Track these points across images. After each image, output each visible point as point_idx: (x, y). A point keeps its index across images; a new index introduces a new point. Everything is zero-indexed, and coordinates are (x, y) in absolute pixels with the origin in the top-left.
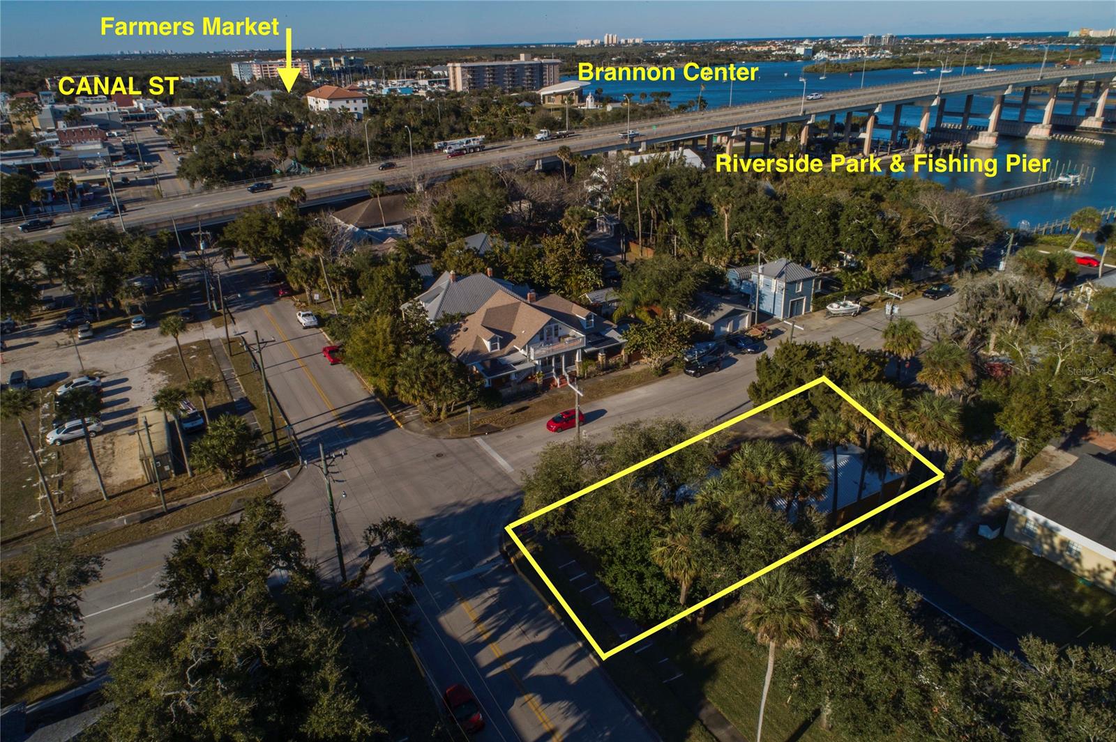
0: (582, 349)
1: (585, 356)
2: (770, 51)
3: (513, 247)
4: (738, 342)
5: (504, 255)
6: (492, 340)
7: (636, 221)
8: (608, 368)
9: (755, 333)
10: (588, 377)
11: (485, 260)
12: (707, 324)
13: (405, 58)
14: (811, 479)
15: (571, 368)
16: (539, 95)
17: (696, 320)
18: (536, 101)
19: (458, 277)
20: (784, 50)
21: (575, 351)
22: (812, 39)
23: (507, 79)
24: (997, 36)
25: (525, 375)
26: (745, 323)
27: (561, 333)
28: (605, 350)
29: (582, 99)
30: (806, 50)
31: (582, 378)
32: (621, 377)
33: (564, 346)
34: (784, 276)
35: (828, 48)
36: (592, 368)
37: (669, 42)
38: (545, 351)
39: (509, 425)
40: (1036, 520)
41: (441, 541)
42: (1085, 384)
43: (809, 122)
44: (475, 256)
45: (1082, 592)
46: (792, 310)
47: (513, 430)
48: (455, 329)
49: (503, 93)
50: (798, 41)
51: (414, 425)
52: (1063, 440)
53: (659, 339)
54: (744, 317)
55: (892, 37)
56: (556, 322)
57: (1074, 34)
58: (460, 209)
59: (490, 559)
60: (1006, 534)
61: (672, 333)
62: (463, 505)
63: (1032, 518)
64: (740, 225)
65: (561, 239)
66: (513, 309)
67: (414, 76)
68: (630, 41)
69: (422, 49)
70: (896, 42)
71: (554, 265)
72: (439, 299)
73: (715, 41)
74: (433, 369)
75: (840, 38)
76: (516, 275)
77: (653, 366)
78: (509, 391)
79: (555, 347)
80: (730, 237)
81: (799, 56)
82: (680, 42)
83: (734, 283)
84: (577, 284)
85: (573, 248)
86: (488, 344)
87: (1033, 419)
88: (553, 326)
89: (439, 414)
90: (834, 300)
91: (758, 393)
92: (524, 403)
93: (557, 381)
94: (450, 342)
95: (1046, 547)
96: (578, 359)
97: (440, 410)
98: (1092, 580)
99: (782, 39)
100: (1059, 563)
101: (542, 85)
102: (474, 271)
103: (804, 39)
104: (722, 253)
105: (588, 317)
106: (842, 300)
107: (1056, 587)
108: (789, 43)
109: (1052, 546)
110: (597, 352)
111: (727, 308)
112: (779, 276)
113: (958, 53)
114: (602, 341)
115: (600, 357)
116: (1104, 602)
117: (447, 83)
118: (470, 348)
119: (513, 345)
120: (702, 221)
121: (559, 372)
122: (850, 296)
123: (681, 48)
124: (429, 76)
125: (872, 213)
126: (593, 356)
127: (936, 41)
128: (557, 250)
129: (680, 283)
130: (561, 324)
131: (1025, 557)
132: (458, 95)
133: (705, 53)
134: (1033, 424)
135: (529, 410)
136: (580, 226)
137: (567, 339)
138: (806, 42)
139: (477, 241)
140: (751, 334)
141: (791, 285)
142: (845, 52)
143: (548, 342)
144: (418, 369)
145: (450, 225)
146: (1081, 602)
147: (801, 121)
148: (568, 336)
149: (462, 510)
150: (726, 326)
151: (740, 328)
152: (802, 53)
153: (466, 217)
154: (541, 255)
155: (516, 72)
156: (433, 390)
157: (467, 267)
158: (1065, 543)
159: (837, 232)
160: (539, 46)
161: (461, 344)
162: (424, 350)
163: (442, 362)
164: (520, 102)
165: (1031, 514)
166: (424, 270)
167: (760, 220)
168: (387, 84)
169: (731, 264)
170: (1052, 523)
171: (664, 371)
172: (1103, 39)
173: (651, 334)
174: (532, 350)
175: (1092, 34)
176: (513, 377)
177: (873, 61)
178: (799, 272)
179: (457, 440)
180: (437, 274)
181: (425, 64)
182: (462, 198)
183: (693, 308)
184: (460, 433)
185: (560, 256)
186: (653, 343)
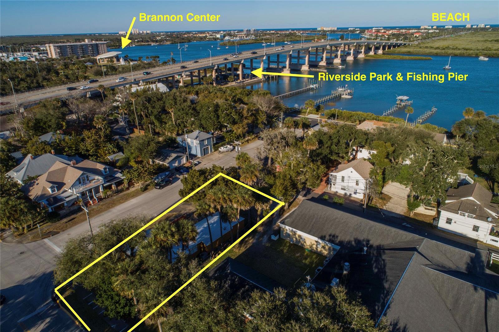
0: (103, 185)
1: (105, 188)
2: (206, 36)
3: (67, 138)
4: (180, 170)
5: (62, 143)
6: (51, 188)
7: (135, 118)
8: (118, 192)
9: (188, 165)
10: (108, 197)
11: (51, 146)
12: (166, 164)
13: (26, 41)
14: (188, 234)
15: (98, 195)
16: (96, 59)
17: (161, 163)
18: (94, 62)
19: (35, 156)
20: (212, 35)
21: (99, 186)
22: (224, 31)
23: (80, 51)
24: (293, 30)
25: (73, 202)
26: (184, 161)
27: (90, 179)
28: (115, 183)
29: (118, 60)
30: (221, 36)
31: (105, 198)
32: (125, 195)
33: (92, 185)
34: (198, 138)
35: (230, 35)
36: (109, 193)
37: (163, 32)
38: (82, 189)
39: (63, 229)
40: (289, 229)
41: (18, 300)
42: (302, 171)
43: (215, 68)
44: (46, 145)
45: (307, 254)
46: (205, 152)
47: (65, 231)
48: (32, 185)
49: (78, 58)
50: (218, 32)
51: (9, 239)
52: (304, 192)
53: (139, 175)
54: (183, 158)
55: (255, 30)
56: (85, 174)
57: (319, 29)
58: (38, 121)
59: (45, 303)
60: (281, 237)
61: (146, 171)
62: (34, 277)
63: (288, 229)
64: (179, 117)
65: (93, 131)
66: (64, 171)
67: (29, 51)
68: (145, 32)
69: (37, 36)
70: (257, 32)
71: (91, 144)
72: (24, 169)
73: (183, 32)
74: (14, 209)
75: (235, 30)
76: (70, 151)
77: (140, 187)
78: (64, 211)
79: (87, 186)
80: (176, 123)
81: (218, 38)
82: (168, 32)
83: (181, 143)
84: (104, 152)
85: (100, 135)
86: (50, 190)
87: (283, 189)
88: (85, 176)
89: (24, 231)
90: (222, 146)
91: (183, 194)
92: (73, 217)
93: (91, 202)
94: (29, 191)
95: (294, 239)
96: (101, 190)
97: (23, 228)
98: (310, 249)
99: (212, 31)
100: (300, 244)
101: (98, 54)
102: (46, 152)
103: (220, 31)
104: (172, 130)
105: (105, 169)
106: (225, 145)
107: (299, 254)
108: (215, 33)
109: (296, 238)
110: (112, 184)
111: (174, 155)
112: (196, 138)
113: (279, 37)
114: (114, 179)
115: (114, 187)
116: (314, 256)
117: (47, 53)
118: (40, 193)
119: (65, 188)
120: (163, 116)
121: (92, 198)
122: (229, 143)
123: (168, 35)
124: (38, 50)
125: (231, 108)
126: (110, 187)
127: (272, 32)
128: (92, 137)
129: (149, 147)
130: (89, 174)
131: (288, 244)
132: (53, 60)
133: (178, 37)
134: (284, 191)
135: (75, 220)
136: (102, 124)
137: (93, 181)
138: (222, 32)
139: (48, 137)
140: (186, 165)
141: (202, 142)
142: (236, 36)
143: (84, 183)
144: (5, 210)
145: (32, 130)
146: (306, 259)
147: (211, 68)
148: (95, 179)
149: (33, 280)
150: (175, 163)
151: (182, 163)
152: (219, 37)
153: (41, 125)
154: (83, 140)
155: (84, 48)
156: (16, 219)
157: (41, 151)
158: (300, 236)
159: (218, 117)
160: (100, 35)
161: (35, 192)
162: (9, 199)
163: (20, 204)
164: (86, 63)
165: (287, 227)
166: (17, 155)
167: (187, 114)
168: (13, 55)
169: (178, 135)
170: (294, 230)
171: (145, 189)
172: (328, 31)
173: (135, 173)
174: (74, 189)
175: (325, 29)
176: (66, 204)
177: (247, 40)
178: (205, 135)
179: (34, 243)
180: (25, 156)
181: (36, 44)
182: (38, 116)
183: (159, 157)
184: (35, 239)
185: (94, 140)
186: (136, 177)
